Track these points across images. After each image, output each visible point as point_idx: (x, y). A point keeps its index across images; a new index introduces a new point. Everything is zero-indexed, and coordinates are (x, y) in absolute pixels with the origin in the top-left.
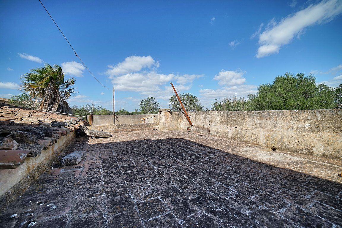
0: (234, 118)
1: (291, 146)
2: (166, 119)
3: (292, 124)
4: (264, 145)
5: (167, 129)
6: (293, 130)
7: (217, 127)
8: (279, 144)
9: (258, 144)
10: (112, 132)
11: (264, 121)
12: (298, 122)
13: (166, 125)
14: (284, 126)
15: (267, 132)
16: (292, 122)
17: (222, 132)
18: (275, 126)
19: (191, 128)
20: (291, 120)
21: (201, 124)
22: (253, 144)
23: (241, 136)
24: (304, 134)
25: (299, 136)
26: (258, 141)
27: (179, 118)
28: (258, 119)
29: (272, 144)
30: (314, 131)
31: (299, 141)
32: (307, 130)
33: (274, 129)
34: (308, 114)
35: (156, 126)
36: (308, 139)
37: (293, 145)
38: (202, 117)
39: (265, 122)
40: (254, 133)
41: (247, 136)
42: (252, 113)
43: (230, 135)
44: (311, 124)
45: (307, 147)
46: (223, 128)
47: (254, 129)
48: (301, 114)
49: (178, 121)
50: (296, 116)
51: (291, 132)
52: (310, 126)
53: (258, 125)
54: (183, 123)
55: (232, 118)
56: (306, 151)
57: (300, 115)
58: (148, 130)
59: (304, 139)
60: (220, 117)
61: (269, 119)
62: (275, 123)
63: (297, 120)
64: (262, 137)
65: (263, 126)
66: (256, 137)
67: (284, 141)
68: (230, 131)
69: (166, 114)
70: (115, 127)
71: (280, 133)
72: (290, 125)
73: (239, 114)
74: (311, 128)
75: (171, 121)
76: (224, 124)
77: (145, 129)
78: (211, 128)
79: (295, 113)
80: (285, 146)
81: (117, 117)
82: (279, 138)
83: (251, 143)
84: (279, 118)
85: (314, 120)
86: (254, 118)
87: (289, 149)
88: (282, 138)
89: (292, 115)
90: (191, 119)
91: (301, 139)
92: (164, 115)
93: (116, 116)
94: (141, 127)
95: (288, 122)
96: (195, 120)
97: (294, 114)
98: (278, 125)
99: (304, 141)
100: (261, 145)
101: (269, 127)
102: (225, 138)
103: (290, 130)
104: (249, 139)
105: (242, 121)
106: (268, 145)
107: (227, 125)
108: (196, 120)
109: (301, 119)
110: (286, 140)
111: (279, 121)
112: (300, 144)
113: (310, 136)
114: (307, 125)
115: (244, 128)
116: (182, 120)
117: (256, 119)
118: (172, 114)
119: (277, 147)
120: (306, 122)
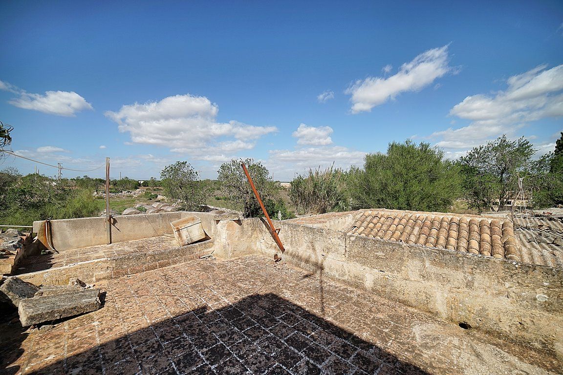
0: (380, 254)
1: (505, 328)
2: (230, 237)
3: (507, 287)
4: (444, 316)
5: (231, 257)
6: (509, 300)
7: (341, 263)
8: (478, 319)
9: (430, 312)
10: (104, 278)
11: (446, 270)
12: (519, 285)
13: (230, 249)
14: (489, 287)
15: (450, 291)
16: (507, 285)
17: (352, 275)
18: (469, 285)
19: (280, 255)
20: (504, 279)
21: (303, 250)
22: (420, 309)
23: (394, 290)
24: (534, 311)
25: (522, 314)
26: (430, 306)
27: (254, 230)
28: (432, 264)
29: (463, 316)
30: (557, 311)
31: (523, 322)
32: (540, 304)
33: (466, 289)
34: (542, 274)
35: (208, 250)
36: (543, 322)
37: (508, 328)
38: (307, 238)
39: (447, 272)
40: (422, 289)
41: (406, 292)
42: (419, 251)
43: (369, 284)
44: (549, 296)
45: (541, 338)
46: (354, 269)
47: (423, 282)
48: (527, 272)
49: (253, 236)
50: (515, 274)
51: (505, 303)
52: (547, 300)
53: (433, 276)
54: (262, 241)
55: (376, 254)
56: (537, 345)
57: (524, 273)
58: (191, 259)
59: (534, 321)
60: (348, 246)
61: (457, 268)
62: (470, 278)
63: (518, 283)
64: (440, 300)
65: (444, 280)
66: (427, 298)
67: (487, 316)
68: (370, 277)
69: (229, 226)
70: (114, 265)
71: (478, 299)
72: (502, 289)
73: (391, 247)
74: (550, 304)
75: (239, 239)
76: (357, 261)
77: (185, 260)
78: (325, 264)
79: (515, 268)
80: (490, 325)
81: (115, 221)
82: (478, 308)
83: (415, 307)
84: (478, 271)
85: (557, 290)
86: (423, 261)
87: (498, 333)
88: (484, 309)
89: (507, 270)
90: (281, 236)
91: (528, 320)
92: (226, 228)
93: (114, 219)
94: (176, 256)
95: (498, 282)
96: (289, 240)
97: (512, 270)
98: (476, 284)
99: (534, 324)
100: (437, 314)
101: (456, 284)
102: (357, 287)
103: (503, 298)
104: (412, 299)
105: (397, 262)
106: (454, 318)
107: (364, 264)
108: (292, 241)
109: (526, 282)
110: (492, 314)
111: (477, 276)
112: (524, 328)
113: (548, 319)
114: (541, 296)
115: (401, 275)
116: (260, 235)
117: (427, 264)
118: (240, 224)
119: (471, 323)
120: (538, 290)
